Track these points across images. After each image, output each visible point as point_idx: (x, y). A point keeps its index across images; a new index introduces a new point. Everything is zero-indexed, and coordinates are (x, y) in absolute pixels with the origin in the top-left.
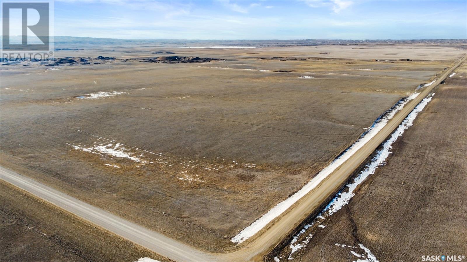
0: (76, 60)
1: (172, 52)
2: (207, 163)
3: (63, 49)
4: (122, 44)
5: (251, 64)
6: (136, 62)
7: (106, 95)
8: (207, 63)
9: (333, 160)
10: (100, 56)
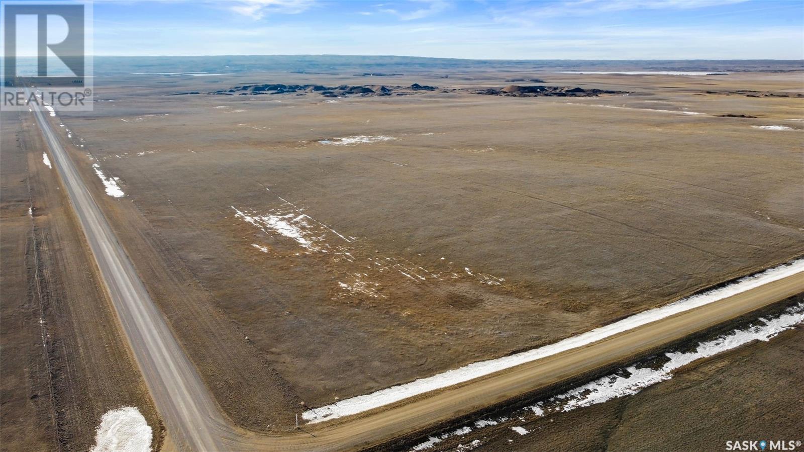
0: (374, 90)
1: (541, 80)
2: (415, 264)
3: (374, 74)
4: (468, 67)
5: (677, 101)
6: (465, 93)
7: (365, 140)
8: (592, 98)
9: (689, 294)
10: (416, 85)
